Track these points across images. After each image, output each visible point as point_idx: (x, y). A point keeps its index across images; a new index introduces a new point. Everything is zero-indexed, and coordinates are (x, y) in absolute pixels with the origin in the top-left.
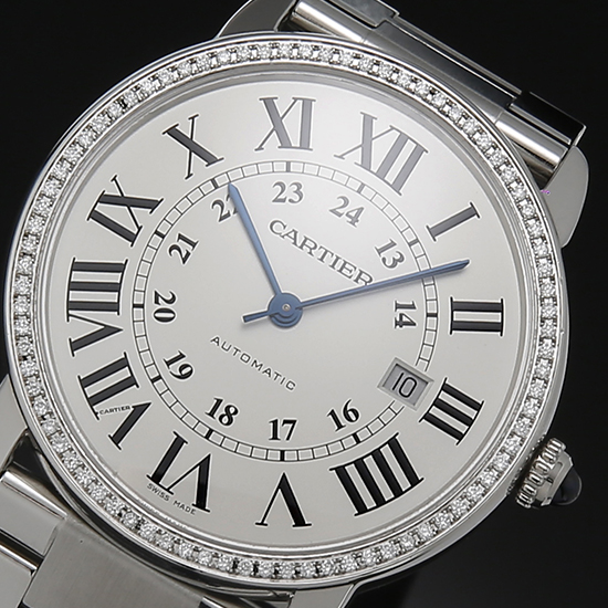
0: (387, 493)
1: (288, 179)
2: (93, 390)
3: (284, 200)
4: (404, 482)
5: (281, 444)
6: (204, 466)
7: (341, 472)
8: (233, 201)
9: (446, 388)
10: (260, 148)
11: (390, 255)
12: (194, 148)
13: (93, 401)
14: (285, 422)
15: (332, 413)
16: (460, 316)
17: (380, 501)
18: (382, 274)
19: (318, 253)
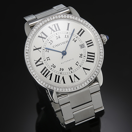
0: (93, 58)
1: (49, 41)
2: (57, 81)
3: (51, 43)
4: (93, 55)
5: (79, 65)
6: (75, 75)
7: (87, 61)
8: (47, 49)
9: (86, 42)
10: (43, 42)
11: (67, 37)
12: (38, 49)
13: (58, 82)
14: (77, 63)
15: (80, 57)
16: (79, 34)
17: (94, 59)
18: (68, 39)
19: (60, 44)
